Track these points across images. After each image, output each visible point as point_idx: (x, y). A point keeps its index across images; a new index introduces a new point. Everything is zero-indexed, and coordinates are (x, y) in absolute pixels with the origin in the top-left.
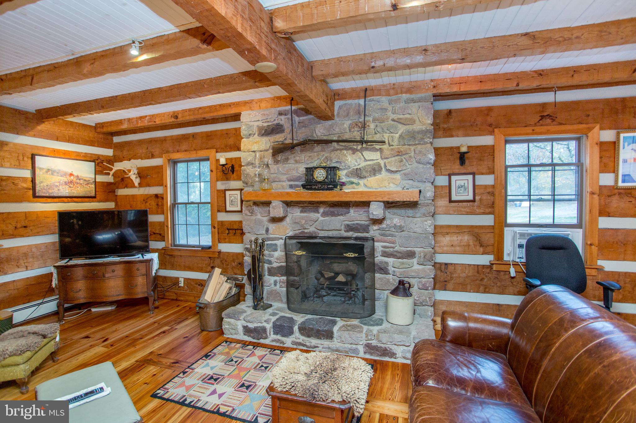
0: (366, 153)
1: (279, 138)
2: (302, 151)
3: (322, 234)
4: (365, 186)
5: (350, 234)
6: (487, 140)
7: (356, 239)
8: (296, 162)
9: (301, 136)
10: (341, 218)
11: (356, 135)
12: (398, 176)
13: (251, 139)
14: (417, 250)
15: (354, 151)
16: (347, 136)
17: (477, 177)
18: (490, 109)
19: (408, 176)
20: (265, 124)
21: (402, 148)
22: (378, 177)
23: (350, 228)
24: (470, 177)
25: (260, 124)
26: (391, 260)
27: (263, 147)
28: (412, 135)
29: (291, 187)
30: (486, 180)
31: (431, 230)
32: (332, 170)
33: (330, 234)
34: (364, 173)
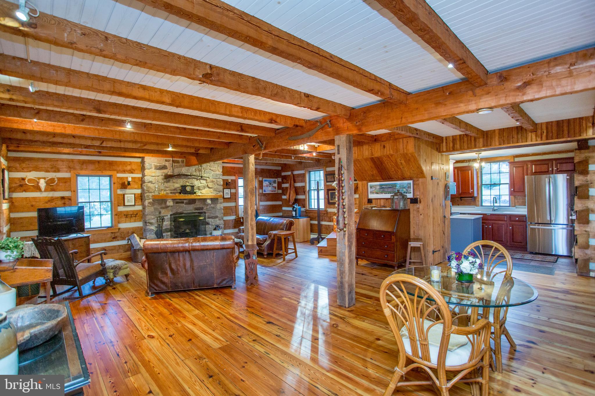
0: (201, 181)
1: (165, 171)
2: (176, 178)
3: (185, 212)
4: (201, 193)
5: (196, 211)
6: (233, 178)
7: (199, 213)
8: (174, 183)
9: (176, 171)
10: (193, 205)
11: (198, 173)
12: (212, 189)
13: (151, 170)
14: (218, 215)
15: (197, 179)
16: (194, 174)
17: (231, 190)
18: (234, 168)
19: (215, 190)
20: (158, 164)
21: (214, 180)
22: (206, 189)
23: (196, 209)
24: (229, 190)
25: (156, 164)
26: (210, 220)
27: (157, 175)
28: (217, 175)
29: (171, 193)
30: (233, 191)
31: (222, 208)
32: (193, 187)
33: (189, 212)
34: (201, 188)
